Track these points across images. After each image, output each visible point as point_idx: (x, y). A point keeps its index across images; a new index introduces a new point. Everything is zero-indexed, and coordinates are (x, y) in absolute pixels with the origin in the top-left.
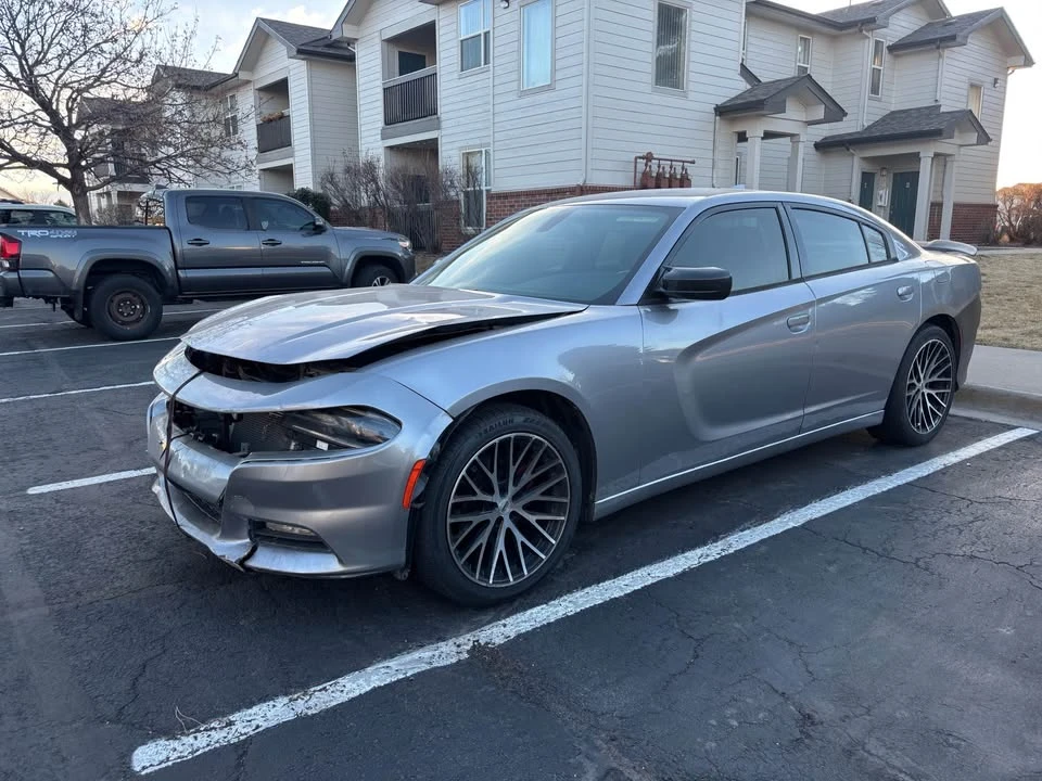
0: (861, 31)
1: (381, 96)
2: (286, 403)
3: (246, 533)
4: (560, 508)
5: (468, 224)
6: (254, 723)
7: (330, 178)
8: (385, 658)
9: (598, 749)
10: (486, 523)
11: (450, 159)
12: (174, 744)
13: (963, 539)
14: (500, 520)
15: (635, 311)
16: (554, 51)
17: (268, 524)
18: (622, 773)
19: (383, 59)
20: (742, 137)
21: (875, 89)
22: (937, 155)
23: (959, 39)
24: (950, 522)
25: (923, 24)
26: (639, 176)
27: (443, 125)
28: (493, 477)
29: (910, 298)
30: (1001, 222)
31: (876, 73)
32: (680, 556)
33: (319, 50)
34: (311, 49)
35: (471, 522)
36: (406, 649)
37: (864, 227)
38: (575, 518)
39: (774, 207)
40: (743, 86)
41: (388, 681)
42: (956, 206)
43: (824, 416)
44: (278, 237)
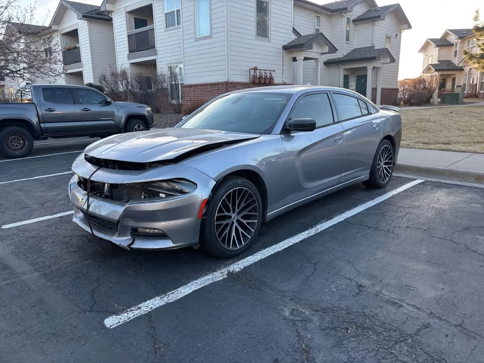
0: (341, 13)
1: (126, 39)
2: (148, 178)
3: (129, 234)
4: (254, 217)
5: (172, 99)
6: (150, 307)
7: (104, 78)
8: (194, 280)
9: (287, 303)
10: (228, 224)
11: (162, 68)
12: (119, 317)
13: (403, 221)
14: (233, 223)
15: (279, 137)
16: (211, 20)
17: (139, 229)
18: (299, 310)
19: (127, 22)
20: (295, 60)
21: (348, 39)
22: (374, 68)
23: (381, 18)
24: (398, 215)
25: (366, 10)
26: (252, 77)
27: (158, 53)
28: (230, 205)
29: (377, 129)
30: (400, 96)
31: (348, 32)
32: (300, 234)
33: (94, 16)
34: (89, 15)
35: (223, 224)
36: (201, 276)
37: (359, 101)
38: (260, 220)
39: (326, 93)
40: (294, 37)
41: (198, 288)
42: (383, 89)
43: (347, 178)
44: (89, 107)
